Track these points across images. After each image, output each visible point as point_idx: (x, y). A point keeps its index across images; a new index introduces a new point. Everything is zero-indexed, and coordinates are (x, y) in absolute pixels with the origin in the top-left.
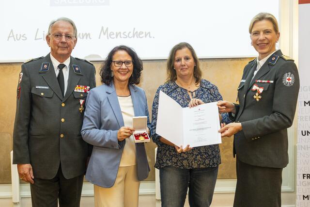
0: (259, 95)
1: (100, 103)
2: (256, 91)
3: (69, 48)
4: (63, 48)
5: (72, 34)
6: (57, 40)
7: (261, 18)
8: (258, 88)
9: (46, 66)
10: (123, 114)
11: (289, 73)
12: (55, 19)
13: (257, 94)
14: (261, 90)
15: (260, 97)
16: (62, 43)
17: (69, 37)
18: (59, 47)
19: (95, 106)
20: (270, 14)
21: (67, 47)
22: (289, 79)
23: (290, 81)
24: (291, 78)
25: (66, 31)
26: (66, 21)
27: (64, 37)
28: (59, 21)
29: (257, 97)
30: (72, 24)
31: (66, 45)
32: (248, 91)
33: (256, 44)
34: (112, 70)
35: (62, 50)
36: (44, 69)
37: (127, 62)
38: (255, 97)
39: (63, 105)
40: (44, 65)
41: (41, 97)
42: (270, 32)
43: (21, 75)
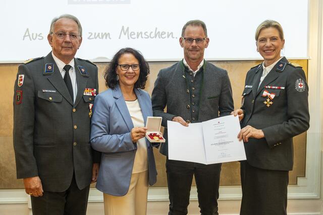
0: (270, 101)
1: (109, 108)
2: (267, 97)
3: (74, 48)
4: (68, 48)
5: (76, 32)
6: (61, 40)
7: (268, 25)
8: (269, 94)
9: (50, 67)
10: (133, 120)
11: (300, 79)
12: (58, 16)
13: (268, 100)
14: (273, 96)
15: (271, 103)
16: (66, 42)
17: (73, 36)
18: (62, 47)
20: (276, 22)
21: (71, 48)
22: (301, 85)
23: (302, 87)
24: (302, 84)
25: (70, 29)
26: (70, 18)
27: (68, 36)
28: (63, 18)
29: (268, 103)
30: (77, 21)
31: (70, 45)
32: (256, 97)
33: (262, 50)
34: (117, 73)
35: (66, 50)
36: (48, 71)
37: (134, 66)
38: (265, 103)
39: (74, 110)
40: (48, 66)
41: (49, 101)
42: (276, 39)
43: (22, 77)
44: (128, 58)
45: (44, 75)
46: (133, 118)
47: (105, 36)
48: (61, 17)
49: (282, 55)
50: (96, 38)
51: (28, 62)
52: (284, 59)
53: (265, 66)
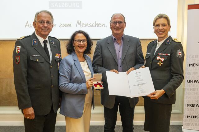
0: (161, 63)
1: (71, 67)
2: (159, 60)
3: (49, 30)
5: (51, 21)
6: (41, 25)
7: (161, 17)
8: (160, 58)
9: (35, 42)
11: (180, 50)
12: (39, 11)
13: (160, 62)
14: (163, 60)
15: (162, 64)
16: (45, 27)
17: (49, 23)
18: (42, 30)
19: (69, 69)
22: (180, 54)
23: (181, 55)
24: (181, 53)
25: (47, 19)
26: (47, 12)
27: (46, 23)
28: (42, 13)
29: (160, 64)
30: (51, 15)
31: (47, 29)
32: (153, 60)
33: (157, 32)
34: (74, 45)
35: (44, 32)
36: (35, 44)
37: (83, 41)
38: (158, 63)
39: (51, 67)
40: (34, 41)
41: (37, 62)
42: (165, 25)
43: (19, 48)
44: (80, 36)
45: (32, 46)
46: (85, 71)
47: (68, 26)
48: (41, 12)
49: (169, 35)
50: (63, 27)
51: (22, 38)
52: (170, 37)
53: (159, 42)
